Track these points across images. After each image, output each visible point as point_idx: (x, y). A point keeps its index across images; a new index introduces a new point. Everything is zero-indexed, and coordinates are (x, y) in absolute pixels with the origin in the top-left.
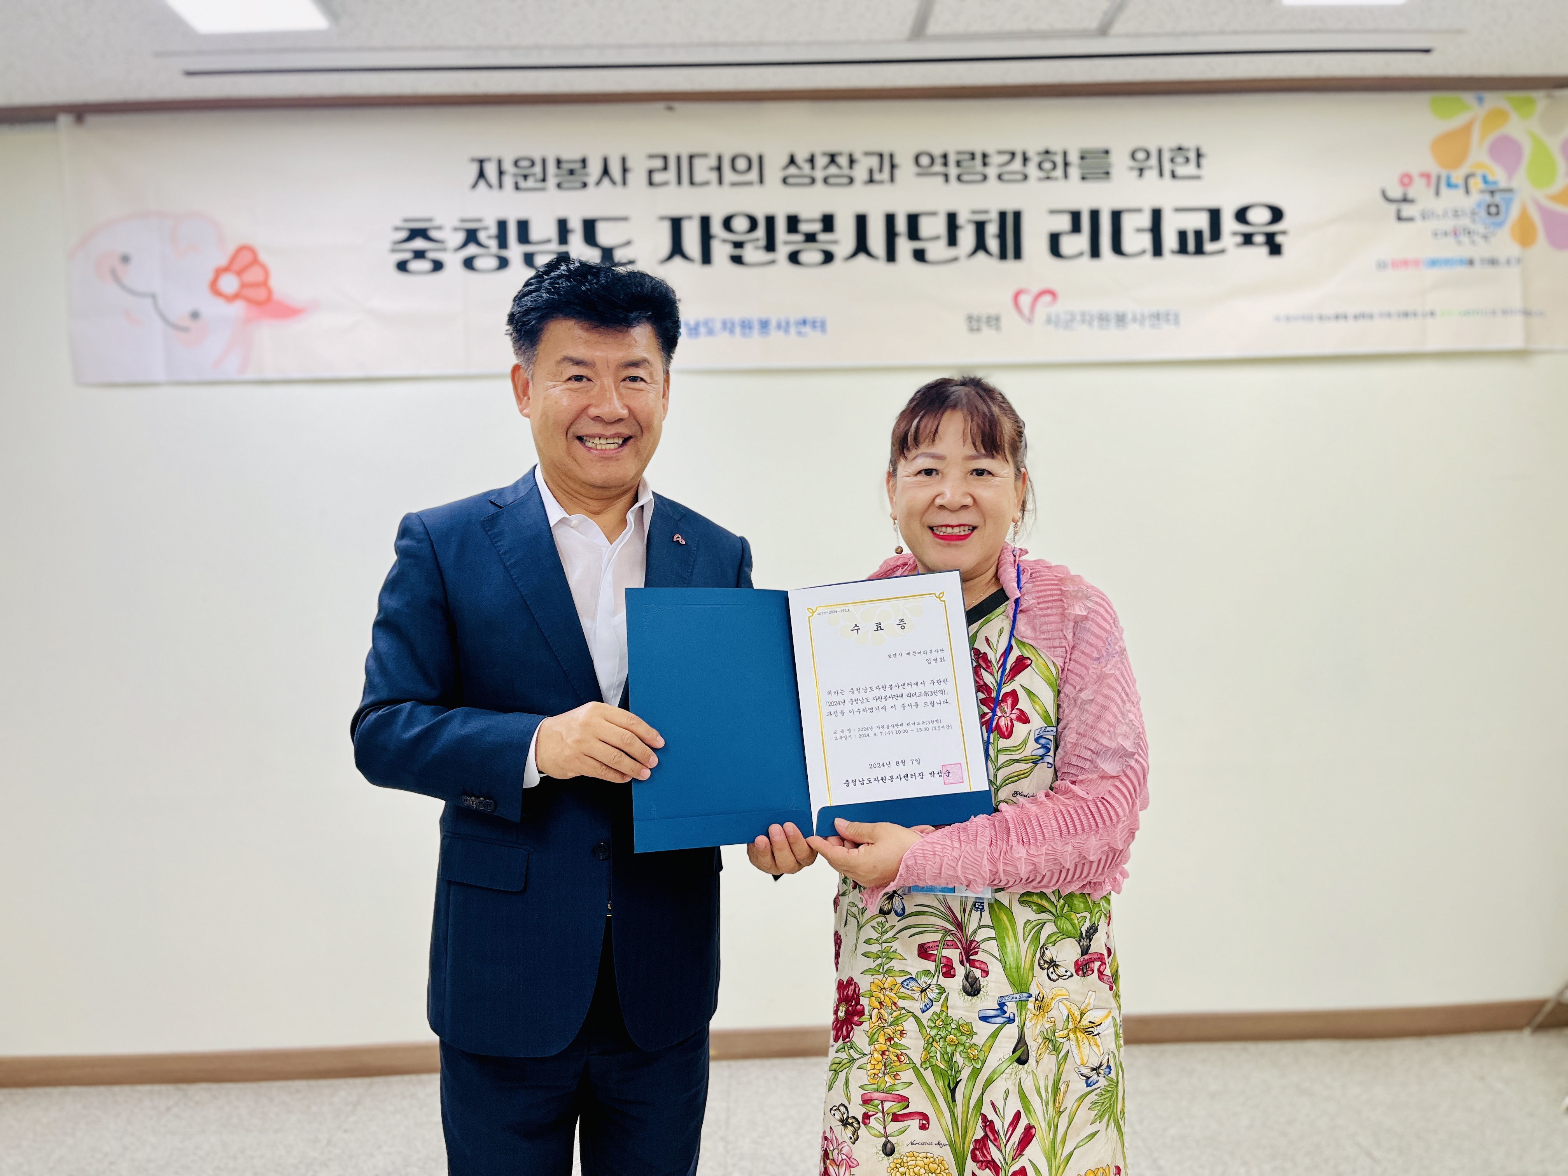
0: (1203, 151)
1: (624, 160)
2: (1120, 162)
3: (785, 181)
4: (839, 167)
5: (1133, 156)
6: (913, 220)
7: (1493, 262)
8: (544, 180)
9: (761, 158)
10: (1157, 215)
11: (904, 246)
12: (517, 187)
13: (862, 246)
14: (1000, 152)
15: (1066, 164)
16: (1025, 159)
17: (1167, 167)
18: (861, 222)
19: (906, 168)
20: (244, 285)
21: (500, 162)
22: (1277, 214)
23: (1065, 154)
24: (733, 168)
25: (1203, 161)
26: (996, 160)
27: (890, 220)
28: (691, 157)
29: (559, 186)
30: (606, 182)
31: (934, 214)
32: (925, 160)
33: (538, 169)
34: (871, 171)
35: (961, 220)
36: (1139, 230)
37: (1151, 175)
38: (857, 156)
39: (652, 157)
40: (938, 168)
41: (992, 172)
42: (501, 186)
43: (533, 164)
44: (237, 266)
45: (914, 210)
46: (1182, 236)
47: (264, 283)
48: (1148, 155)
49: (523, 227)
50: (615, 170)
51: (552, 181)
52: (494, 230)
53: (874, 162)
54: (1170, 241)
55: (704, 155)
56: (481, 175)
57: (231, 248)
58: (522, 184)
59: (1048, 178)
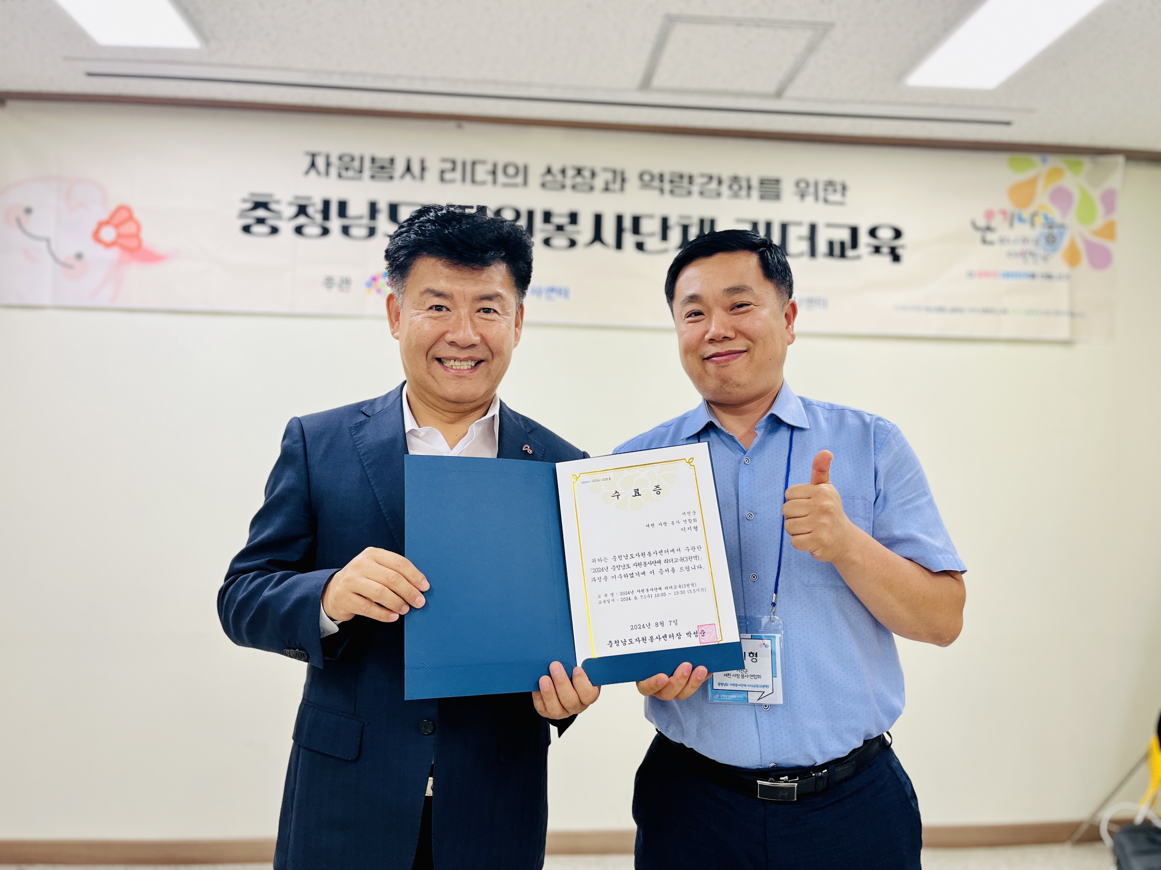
0: (849, 184)
1: (422, 162)
2: (788, 189)
3: (543, 185)
4: (584, 177)
5: (797, 184)
6: (636, 221)
7: (1049, 277)
8: (361, 171)
9: (526, 168)
10: (813, 228)
11: (629, 239)
12: (340, 176)
13: (598, 237)
14: (702, 175)
15: (749, 187)
16: (720, 182)
17: (821, 194)
18: (598, 219)
19: (633, 182)
20: (120, 236)
21: (328, 157)
22: (898, 234)
23: (748, 180)
24: (505, 172)
25: (848, 193)
26: (699, 180)
27: (620, 219)
28: (474, 163)
29: (373, 177)
30: (408, 177)
31: (651, 217)
32: (647, 178)
33: (356, 164)
34: (607, 183)
35: (672, 222)
36: (800, 238)
37: (810, 199)
38: (598, 170)
39: (444, 160)
40: (656, 183)
41: (695, 189)
42: (327, 173)
43: (353, 159)
44: (116, 220)
45: (637, 212)
46: (831, 244)
47: (136, 236)
48: (808, 185)
49: (343, 206)
50: (416, 168)
51: (367, 173)
52: (320, 206)
53: (609, 176)
54: (822, 247)
55: (483, 162)
56: (313, 165)
57: (112, 207)
58: (344, 173)
59: (736, 195)
